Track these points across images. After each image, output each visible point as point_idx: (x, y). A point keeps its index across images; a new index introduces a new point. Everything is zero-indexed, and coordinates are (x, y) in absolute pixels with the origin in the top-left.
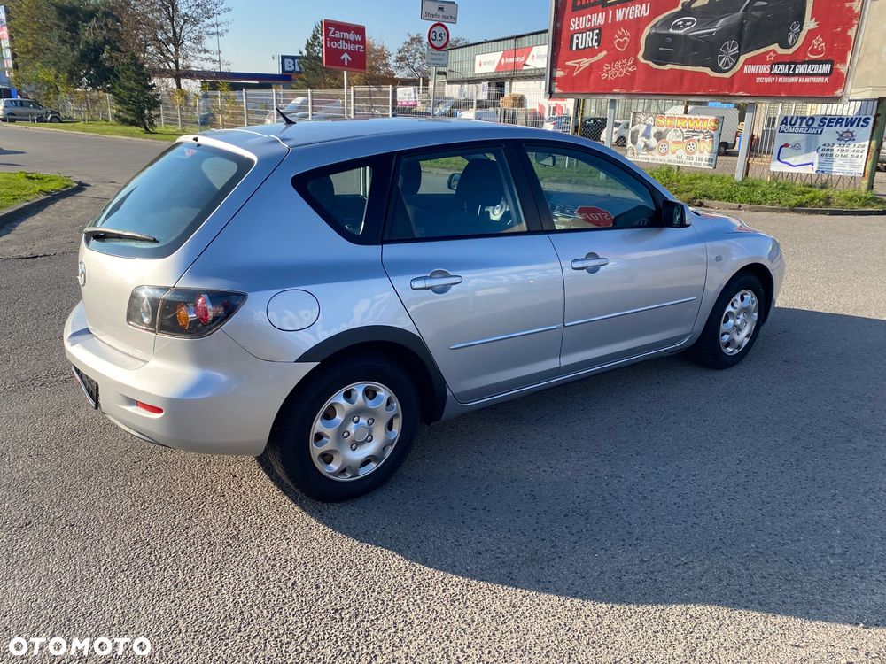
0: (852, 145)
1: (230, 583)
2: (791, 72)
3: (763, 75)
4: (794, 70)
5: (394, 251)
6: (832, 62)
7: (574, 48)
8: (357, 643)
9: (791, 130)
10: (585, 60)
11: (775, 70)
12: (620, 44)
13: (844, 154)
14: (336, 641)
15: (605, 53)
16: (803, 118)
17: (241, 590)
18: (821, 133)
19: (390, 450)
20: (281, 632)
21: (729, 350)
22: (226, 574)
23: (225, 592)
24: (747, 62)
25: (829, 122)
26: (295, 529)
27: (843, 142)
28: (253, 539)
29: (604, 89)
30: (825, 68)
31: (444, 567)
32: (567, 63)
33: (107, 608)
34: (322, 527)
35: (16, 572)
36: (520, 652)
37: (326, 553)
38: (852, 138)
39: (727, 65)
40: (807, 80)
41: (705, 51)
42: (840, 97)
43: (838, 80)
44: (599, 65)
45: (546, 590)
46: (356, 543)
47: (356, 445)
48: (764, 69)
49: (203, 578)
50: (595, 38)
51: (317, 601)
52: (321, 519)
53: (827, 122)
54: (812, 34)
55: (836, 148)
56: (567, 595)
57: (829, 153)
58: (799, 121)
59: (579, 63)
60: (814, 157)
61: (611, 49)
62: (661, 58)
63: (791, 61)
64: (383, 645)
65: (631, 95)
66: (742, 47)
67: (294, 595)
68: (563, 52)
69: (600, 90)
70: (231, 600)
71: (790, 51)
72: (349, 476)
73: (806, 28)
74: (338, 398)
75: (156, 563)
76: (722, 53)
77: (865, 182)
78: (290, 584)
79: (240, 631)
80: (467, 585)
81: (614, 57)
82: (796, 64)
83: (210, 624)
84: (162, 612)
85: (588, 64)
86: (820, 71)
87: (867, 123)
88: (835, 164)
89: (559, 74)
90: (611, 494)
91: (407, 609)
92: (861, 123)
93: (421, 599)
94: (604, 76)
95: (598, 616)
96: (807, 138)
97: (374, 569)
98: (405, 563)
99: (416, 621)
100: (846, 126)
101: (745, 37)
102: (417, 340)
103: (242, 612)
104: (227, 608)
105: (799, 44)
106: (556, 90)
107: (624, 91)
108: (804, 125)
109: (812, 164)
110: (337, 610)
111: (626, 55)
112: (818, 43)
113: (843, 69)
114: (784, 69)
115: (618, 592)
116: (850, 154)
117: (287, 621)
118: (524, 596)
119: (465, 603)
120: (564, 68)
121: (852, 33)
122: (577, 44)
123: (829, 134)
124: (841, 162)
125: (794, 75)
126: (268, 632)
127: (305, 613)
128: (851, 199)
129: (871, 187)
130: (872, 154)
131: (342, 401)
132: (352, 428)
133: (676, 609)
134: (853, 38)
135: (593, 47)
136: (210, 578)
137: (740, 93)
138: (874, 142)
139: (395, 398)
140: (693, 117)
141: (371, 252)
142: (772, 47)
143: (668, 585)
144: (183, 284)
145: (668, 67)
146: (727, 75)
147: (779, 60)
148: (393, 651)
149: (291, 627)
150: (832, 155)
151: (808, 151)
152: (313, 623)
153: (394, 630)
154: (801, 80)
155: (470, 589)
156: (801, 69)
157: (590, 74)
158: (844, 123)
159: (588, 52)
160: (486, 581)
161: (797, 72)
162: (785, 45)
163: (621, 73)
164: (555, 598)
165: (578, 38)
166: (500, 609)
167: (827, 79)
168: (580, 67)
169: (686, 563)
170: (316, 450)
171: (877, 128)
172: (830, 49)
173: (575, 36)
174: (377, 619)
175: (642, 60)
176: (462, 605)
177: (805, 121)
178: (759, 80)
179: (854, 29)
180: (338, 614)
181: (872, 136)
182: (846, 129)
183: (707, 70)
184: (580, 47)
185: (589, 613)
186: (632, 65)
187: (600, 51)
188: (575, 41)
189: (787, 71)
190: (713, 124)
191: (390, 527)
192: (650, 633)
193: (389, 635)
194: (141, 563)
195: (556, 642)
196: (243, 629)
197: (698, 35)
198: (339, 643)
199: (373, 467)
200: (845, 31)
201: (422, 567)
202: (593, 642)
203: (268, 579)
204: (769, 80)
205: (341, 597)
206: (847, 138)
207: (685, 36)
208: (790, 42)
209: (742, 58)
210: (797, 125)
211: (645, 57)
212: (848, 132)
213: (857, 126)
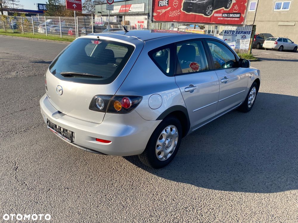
0: (245, 40)
1: (143, 203)
2: (228, 16)
3: (220, 17)
4: (229, 16)
5: (179, 78)
6: (240, 14)
7: (160, 6)
8: (201, 219)
9: (227, 35)
10: (164, 10)
11: (224, 16)
12: (175, 5)
13: (243, 42)
14: (194, 219)
15: (170, 8)
16: (231, 31)
17: (148, 205)
18: (236, 36)
19: (175, 148)
20: (173, 219)
21: (249, 106)
22: (139, 200)
23: (143, 207)
24: (217, 12)
25: (239, 32)
26: (152, 180)
27: (243, 39)
28: (139, 185)
29: (170, 20)
30: (238, 15)
31: (210, 187)
32: (157, 11)
33: (104, 219)
34: (160, 178)
35: (57, 210)
36: (254, 214)
37: (168, 188)
38: (245, 38)
39: (209, 13)
40: (233, 19)
41: (202, 8)
42: (243, 25)
43: (242, 19)
44: (169, 11)
45: (246, 191)
46: (176, 182)
47: (168, 147)
48: (220, 15)
49: (131, 202)
50: (167, 2)
51: (177, 205)
52: (158, 175)
53: (238, 32)
54: (234, 4)
55: (241, 41)
56: (254, 192)
57: (239, 42)
58: (230, 32)
59: (162, 11)
60: (234, 43)
61: (172, 6)
62: (188, 10)
63: (228, 13)
64: (210, 218)
65: (179, 22)
66: (213, 8)
67: (168, 204)
68: (156, 7)
69: (169, 20)
70: (147, 209)
71: (228, 10)
72: (165, 159)
73: (233, 2)
74: (164, 132)
75: (110, 199)
76: (207, 9)
77: (249, 51)
78: (164, 200)
79: (158, 221)
80: (222, 193)
81: (173, 9)
82: (230, 14)
83: (146, 219)
84: (125, 218)
85: (164, 11)
86: (237, 16)
87: (250, 33)
88: (240, 46)
89: (155, 14)
90: (243, 157)
91: (208, 204)
92: (248, 33)
93: (210, 200)
94: (170, 16)
95: (268, 198)
96: (232, 37)
97: (188, 191)
98: (196, 188)
99: (214, 208)
100: (244, 34)
101: (214, 5)
102: (186, 109)
103: (154, 213)
104: (148, 212)
105: (230, 7)
106: (154, 20)
107: (177, 21)
108: (231, 33)
109: (234, 46)
110: (186, 208)
111: (177, 9)
112: (236, 7)
113: (244, 16)
114: (226, 15)
115: (268, 190)
116: (245, 43)
117: (172, 215)
118: (241, 194)
119: (225, 199)
120: (157, 12)
121: (246, 4)
122: (161, 4)
123: (239, 36)
124: (242, 45)
125: (229, 17)
126: (168, 219)
127: (176, 210)
128: (246, 57)
129: (251, 53)
130: (251, 43)
132: (167, 142)
133: (287, 192)
134: (246, 6)
135: (166, 5)
136: (134, 202)
137: (213, 23)
138: (252, 39)
139: (177, 130)
140: (197, 30)
141: (172, 79)
142: (222, 8)
143: (280, 185)
145: (191, 13)
146: (209, 17)
147: (225, 13)
148: (214, 220)
149: (175, 217)
150: (240, 43)
151: (233, 41)
152: (181, 213)
153: (209, 212)
154: (231, 19)
155: (223, 194)
156: (231, 15)
157: (165, 15)
158: (243, 33)
159: (164, 7)
160: (226, 191)
161: (230, 16)
162: (226, 8)
163: (175, 15)
164: (251, 194)
165: (161, 2)
166: (237, 200)
167: (239, 19)
168: (162, 12)
169: (280, 177)
170: (157, 151)
171: (253, 35)
172: (240, 9)
173: (160, 1)
174: (201, 209)
175: (182, 11)
176: (224, 200)
177: (232, 32)
178: (219, 19)
179: (247, 3)
180: (187, 209)
181: (251, 37)
182: (243, 35)
183: (203, 15)
184: (162, 5)
185: (264, 198)
186: (179, 12)
187: (168, 7)
188: (160, 3)
189: (227, 16)
190: (203, 32)
191: (183, 175)
192: (286, 201)
193: (209, 214)
194: (104, 200)
195: (262, 209)
196: (159, 220)
197: (200, 3)
198: (195, 219)
199: (170, 155)
200: (244, 4)
201: (203, 188)
202: (272, 207)
203: (155, 200)
204: (222, 19)
205: (184, 203)
206: (244, 37)
207: (196, 4)
208: (228, 7)
209: (214, 11)
210: (229, 33)
211: (183, 10)
212: (244, 36)
213: (247, 34)
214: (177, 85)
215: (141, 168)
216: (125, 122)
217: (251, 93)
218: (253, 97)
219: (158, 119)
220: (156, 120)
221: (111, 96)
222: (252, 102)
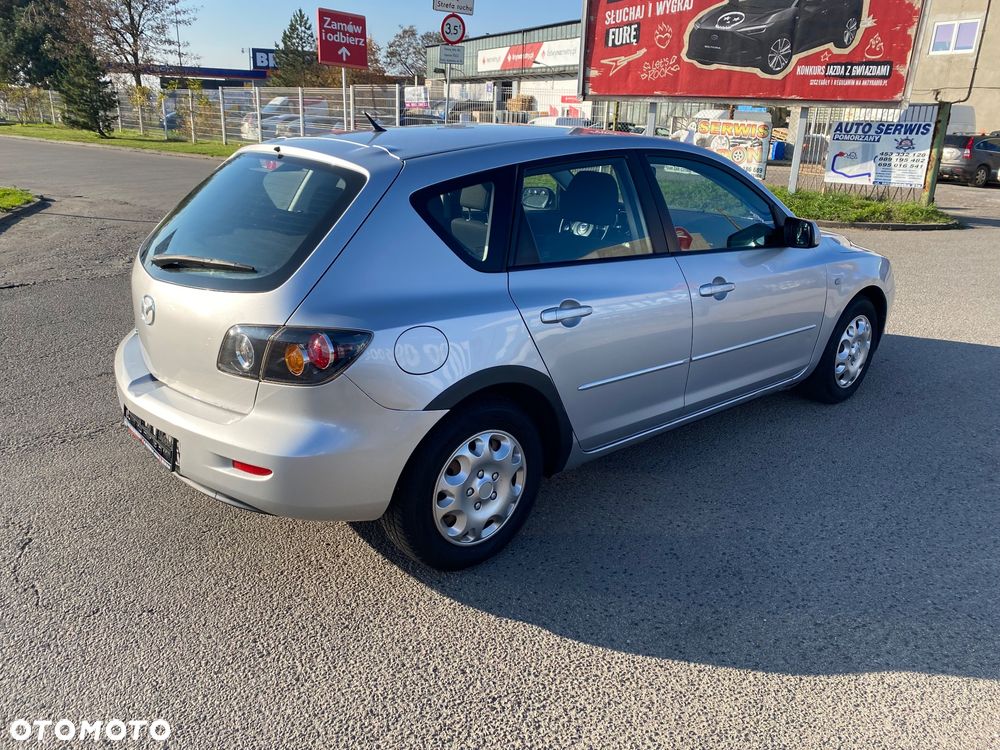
0: (911, 154)
1: (360, 673)
2: (847, 74)
3: (817, 77)
4: (851, 71)
5: (521, 279)
6: (890, 63)
7: (610, 45)
8: (530, 737)
9: (846, 137)
10: (623, 58)
11: (831, 72)
12: (661, 41)
13: (903, 163)
14: (505, 735)
15: (644, 50)
16: (858, 124)
17: (376, 680)
18: (878, 141)
19: (514, 507)
20: (438, 728)
21: (843, 382)
22: (352, 662)
23: (358, 683)
24: (803, 62)
25: (887, 129)
26: (417, 604)
27: (902, 151)
28: (371, 618)
29: (644, 90)
30: (884, 70)
31: (600, 641)
32: (603, 61)
33: (222, 710)
34: (447, 601)
35: (97, 672)
36: (716, 738)
37: (461, 631)
38: (911, 147)
39: (778, 65)
40: (865, 83)
41: (755, 50)
42: (900, 102)
43: (897, 83)
44: (639, 63)
45: (722, 663)
46: (493, 618)
47: (481, 502)
48: (819, 70)
49: (326, 668)
50: (634, 33)
51: (468, 689)
52: (443, 591)
53: (884, 128)
54: (869, 32)
55: (894, 157)
56: (747, 667)
57: (887, 162)
58: (855, 127)
59: (616, 62)
60: (871, 167)
61: (650, 46)
62: (707, 57)
63: (848, 62)
64: (560, 737)
65: (673, 98)
66: (795, 46)
67: (440, 683)
68: (598, 49)
69: (640, 91)
70: (368, 693)
71: (846, 51)
72: (472, 539)
73: (863, 26)
74: (463, 451)
75: (265, 653)
76: (773, 52)
77: (926, 194)
78: (431, 671)
79: (389, 730)
80: (633, 662)
81: (655, 55)
82: (852, 65)
83: (351, 723)
84: (289, 712)
85: (625, 63)
86: (878, 73)
87: (928, 130)
88: (893, 175)
89: (593, 73)
90: (759, 550)
91: (573, 693)
92: (922, 130)
93: (587, 680)
94: (644, 76)
95: (789, 691)
96: (863, 146)
97: (522, 648)
98: (555, 639)
99: (588, 707)
100: (905, 133)
101: (798, 35)
102: (545, 381)
103: (385, 706)
104: (366, 703)
105: (855, 43)
106: (590, 92)
107: (666, 93)
108: (860, 132)
109: (869, 175)
110: (494, 699)
111: (668, 53)
112: (876, 42)
113: (903, 71)
114: (840, 70)
115: (804, 664)
116: (909, 164)
117: (440, 715)
118: (700, 671)
119: (637, 683)
120: (600, 67)
121: (912, 32)
122: (613, 40)
123: (887, 142)
124: (898, 172)
125: (850, 77)
126: (422, 729)
127: (459, 704)
128: (912, 213)
129: (932, 200)
130: (933, 163)
131: (467, 453)
132: (477, 484)
133: (870, 679)
134: (913, 38)
135: (631, 43)
136: (335, 667)
137: (793, 97)
138: (935, 151)
139: (520, 448)
140: (740, 123)
141: (496, 281)
142: (826, 46)
143: (853, 650)
144: (294, 322)
145: (714, 67)
146: (779, 77)
147: (835, 61)
148: (573, 743)
149: (448, 722)
150: (890, 165)
151: (865, 160)
152: (472, 715)
153: (566, 719)
154: (858, 83)
155: (637, 665)
156: (858, 70)
157: (628, 75)
158: (903, 130)
159: (626, 49)
160: (653, 656)
161: (853, 74)
162: (840, 44)
163: (663, 73)
164: (735, 672)
165: (614, 34)
166: (678, 688)
167: (885, 82)
168: (616, 66)
169: (864, 625)
170: (439, 512)
171: (938, 136)
172: (889, 49)
173: (611, 31)
174: (544, 706)
175: (686, 59)
176: (634, 684)
177: (861, 127)
178: (813, 82)
179: (915, 27)
180: (496, 702)
181: (932, 144)
182: (905, 137)
183: (757, 71)
184: (617, 43)
185: (777, 687)
186: (674, 64)
187: (639, 48)
188: (611, 37)
189: (843, 72)
190: (761, 130)
191: (524, 597)
192: (851, 707)
193: (563, 725)
194: (247, 654)
195: (752, 723)
196: (392, 728)
197: (747, 32)
198: (509, 737)
199: (495, 528)
200: (904, 30)
201: (576, 643)
202: (793, 721)
203: (404, 665)
204: (824, 82)
205: (494, 683)
206: (906, 146)
207: (732, 33)
208: (846, 41)
209: (795, 58)
210: (853, 132)
211: (689, 55)
212: (907, 139)
213: (917, 133)
214: (513, 300)
215: (399, 567)
216: (316, 410)
217: (845, 337)
218: (859, 350)
219: (430, 407)
220: (425, 410)
221: (273, 328)
222: (856, 368)
